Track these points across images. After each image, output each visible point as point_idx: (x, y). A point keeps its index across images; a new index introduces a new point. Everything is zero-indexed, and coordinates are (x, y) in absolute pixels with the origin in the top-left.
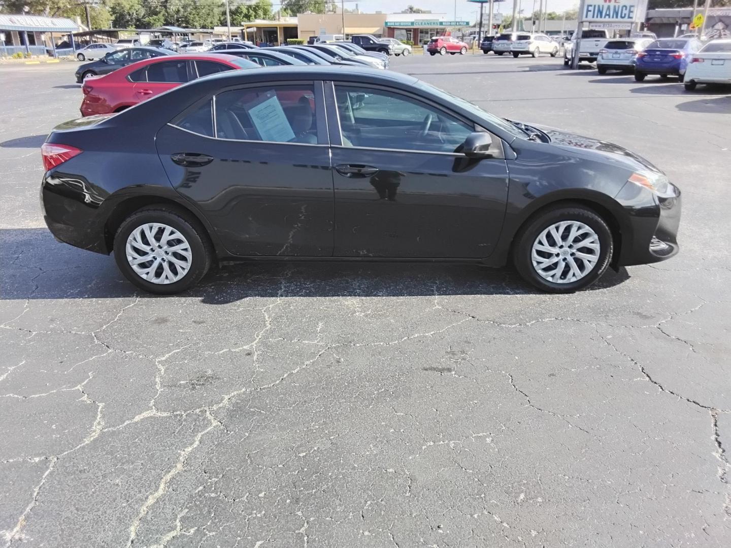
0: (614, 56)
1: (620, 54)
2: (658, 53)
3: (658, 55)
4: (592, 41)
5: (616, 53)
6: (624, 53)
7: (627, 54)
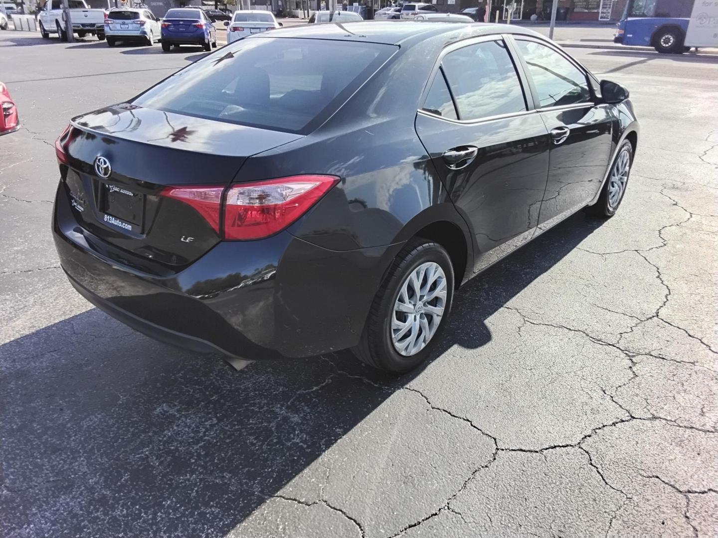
0: (122, 26)
1: (127, 24)
2: (181, 23)
3: (182, 24)
4: (80, 11)
5: (124, 24)
6: (132, 24)
7: (134, 25)
